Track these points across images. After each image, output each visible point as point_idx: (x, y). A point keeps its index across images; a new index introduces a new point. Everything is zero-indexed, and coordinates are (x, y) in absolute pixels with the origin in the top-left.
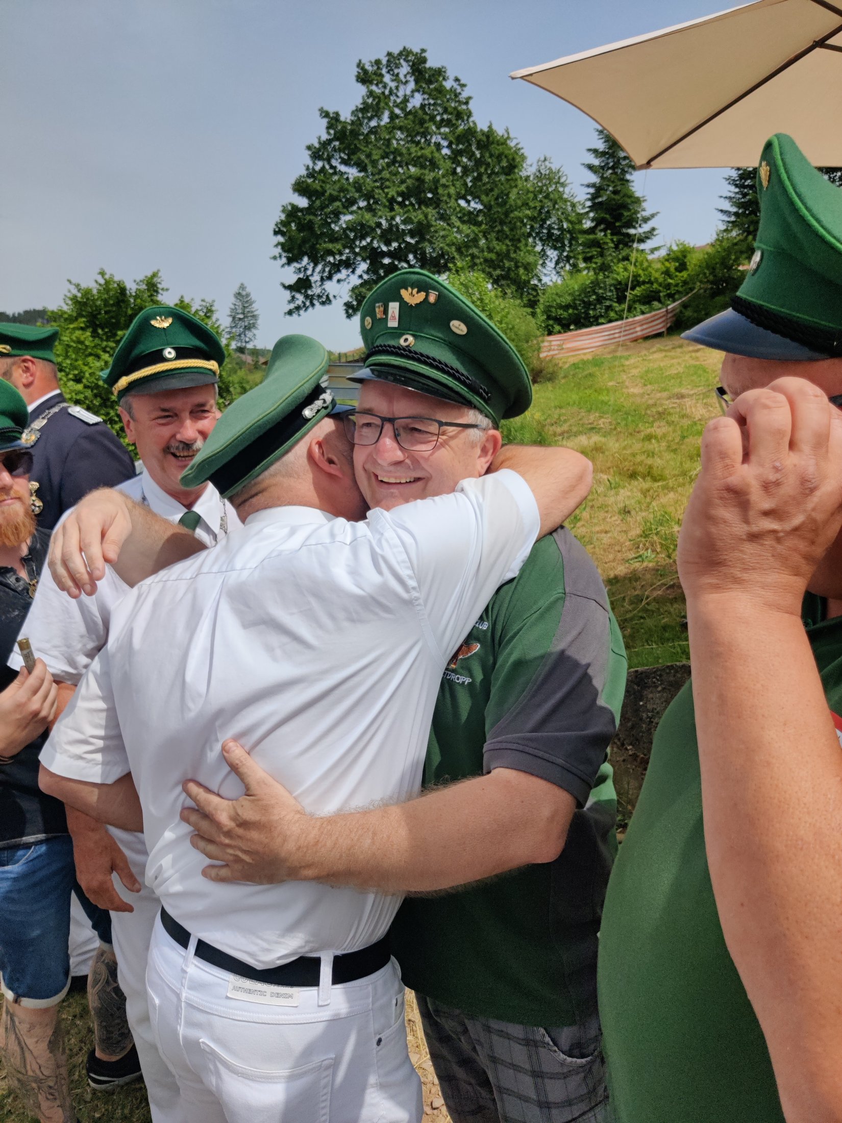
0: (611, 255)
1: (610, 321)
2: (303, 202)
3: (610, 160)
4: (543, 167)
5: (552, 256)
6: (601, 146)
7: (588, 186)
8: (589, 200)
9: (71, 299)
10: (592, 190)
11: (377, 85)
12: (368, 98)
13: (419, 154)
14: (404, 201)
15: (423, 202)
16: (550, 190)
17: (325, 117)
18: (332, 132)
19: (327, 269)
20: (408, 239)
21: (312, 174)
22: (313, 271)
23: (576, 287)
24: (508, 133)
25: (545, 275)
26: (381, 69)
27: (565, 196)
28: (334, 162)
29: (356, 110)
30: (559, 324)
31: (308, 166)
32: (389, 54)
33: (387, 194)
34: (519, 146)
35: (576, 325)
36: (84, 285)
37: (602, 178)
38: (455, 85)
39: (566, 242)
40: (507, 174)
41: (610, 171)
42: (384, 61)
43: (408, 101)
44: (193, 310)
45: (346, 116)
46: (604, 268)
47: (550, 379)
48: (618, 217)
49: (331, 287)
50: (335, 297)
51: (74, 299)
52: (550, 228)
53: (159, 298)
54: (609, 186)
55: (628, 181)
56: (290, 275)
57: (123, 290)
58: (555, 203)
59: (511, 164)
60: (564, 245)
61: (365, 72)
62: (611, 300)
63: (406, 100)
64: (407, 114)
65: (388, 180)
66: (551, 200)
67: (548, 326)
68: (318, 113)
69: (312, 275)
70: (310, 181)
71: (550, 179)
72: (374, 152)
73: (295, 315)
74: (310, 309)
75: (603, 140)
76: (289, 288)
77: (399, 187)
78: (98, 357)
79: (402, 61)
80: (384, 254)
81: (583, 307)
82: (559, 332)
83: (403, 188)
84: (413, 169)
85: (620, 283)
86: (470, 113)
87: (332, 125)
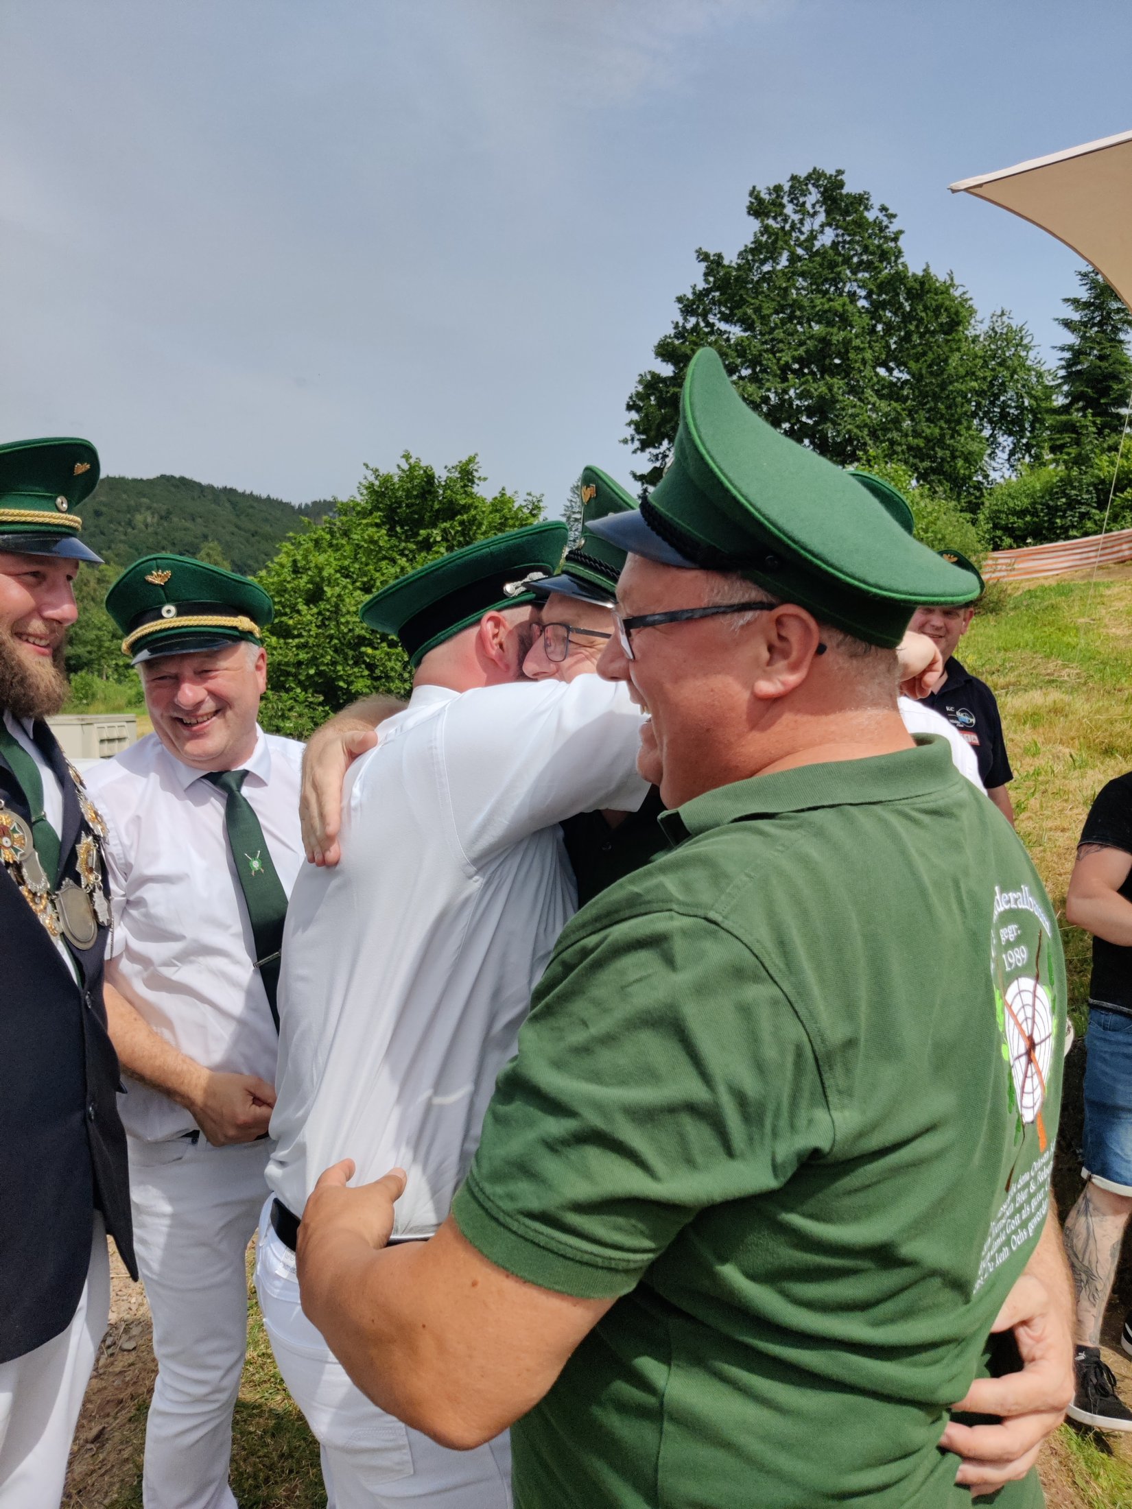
0: (1090, 442)
1: (1086, 534)
3: (1096, 314)
4: (999, 323)
5: (1005, 444)
6: (1084, 294)
7: (1062, 349)
8: (1063, 367)
9: (367, 488)
10: (1068, 355)
11: (775, 218)
12: (762, 235)
13: (826, 306)
14: (801, 369)
15: (827, 370)
16: (1007, 354)
17: (703, 260)
18: (711, 279)
20: (804, 419)
23: (1038, 486)
24: (952, 279)
25: (994, 470)
26: (782, 198)
27: (1029, 363)
28: (711, 319)
29: (745, 251)
30: (1010, 536)
31: (677, 323)
32: (794, 178)
33: (779, 359)
34: (966, 296)
35: (1034, 538)
36: (383, 471)
37: (1083, 338)
38: (881, 216)
39: (1027, 425)
40: (945, 334)
41: (1096, 329)
42: (786, 188)
43: (815, 238)
44: (516, 505)
45: (731, 258)
46: (1081, 461)
47: (992, 611)
48: (1105, 391)
51: (370, 487)
52: (1004, 406)
53: (475, 489)
54: (1092, 348)
55: (1121, 342)
56: (644, 463)
57: (430, 478)
58: (1014, 372)
59: (953, 320)
60: (1023, 430)
61: (760, 201)
62: (1089, 505)
63: (813, 237)
64: (813, 255)
65: (781, 341)
66: (1008, 368)
67: (995, 537)
68: (695, 255)
70: (677, 342)
71: (1008, 341)
72: (765, 305)
75: (1087, 287)
76: (641, 478)
77: (796, 350)
78: (393, 561)
79: (810, 186)
81: (1047, 514)
82: (1011, 547)
83: (801, 351)
84: (816, 327)
85: (1103, 482)
86: (900, 252)
87: (712, 270)
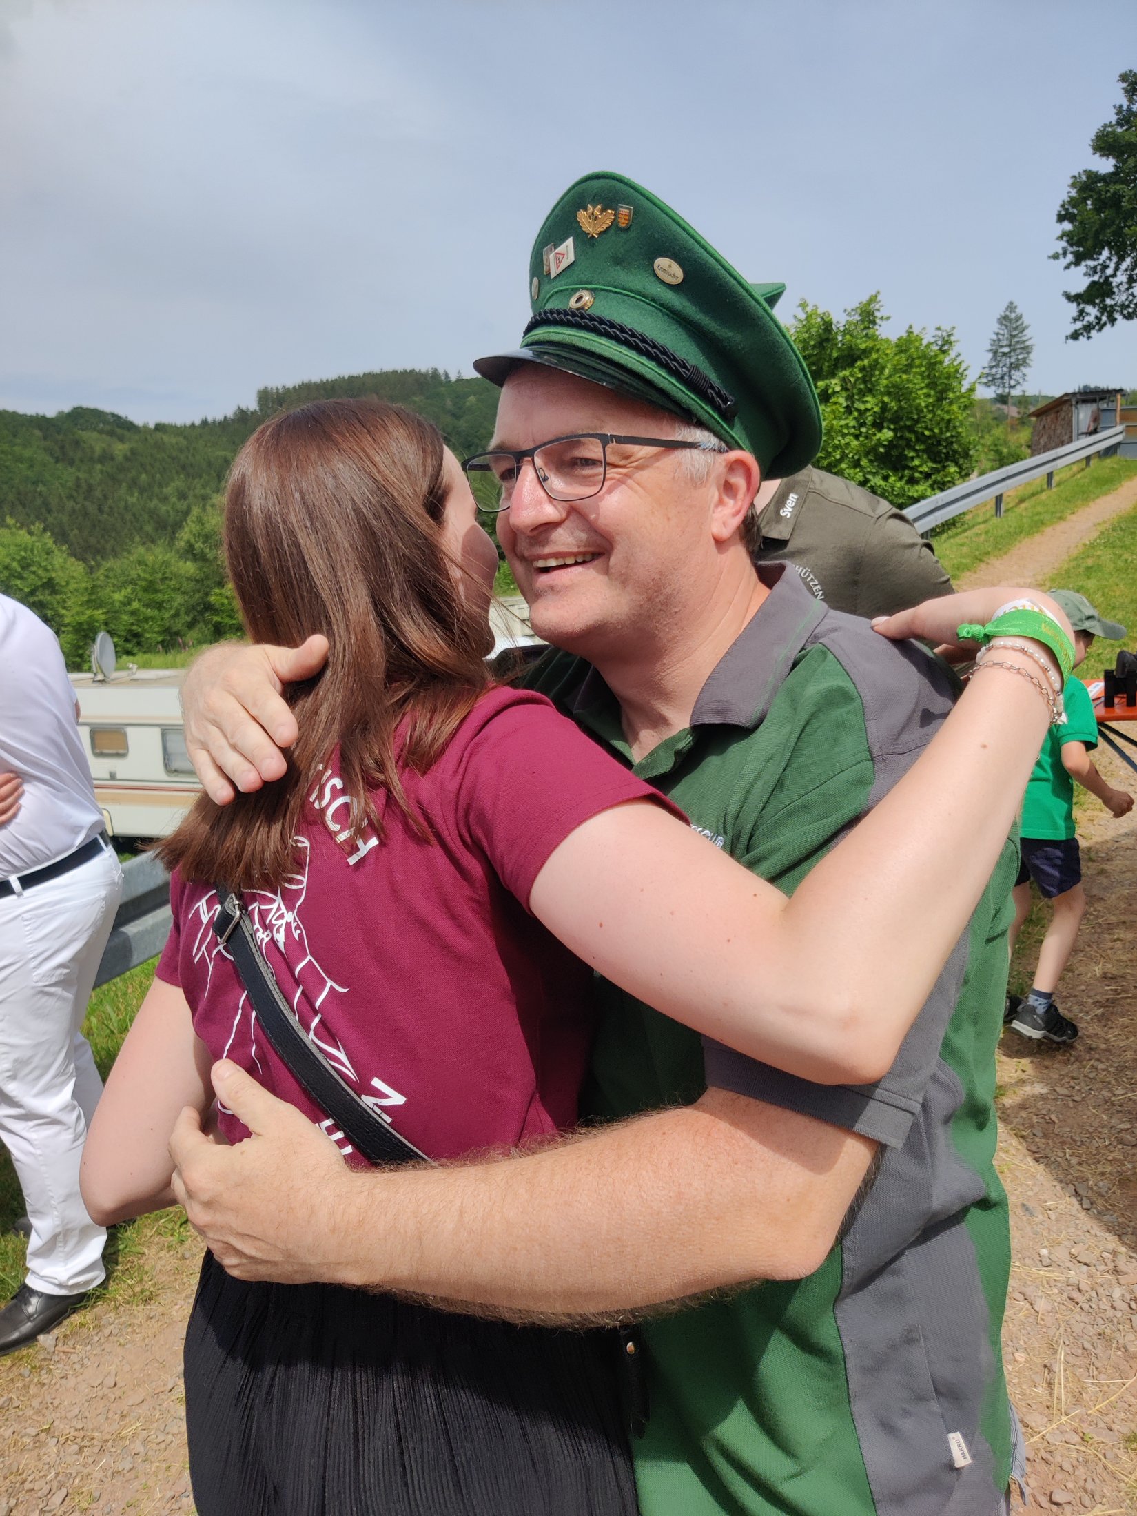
2: (1106, 165)
21: (1125, 119)
44: (924, 343)
53: (877, 331)
57: (828, 325)
73: (1082, 339)
76: (1076, 298)
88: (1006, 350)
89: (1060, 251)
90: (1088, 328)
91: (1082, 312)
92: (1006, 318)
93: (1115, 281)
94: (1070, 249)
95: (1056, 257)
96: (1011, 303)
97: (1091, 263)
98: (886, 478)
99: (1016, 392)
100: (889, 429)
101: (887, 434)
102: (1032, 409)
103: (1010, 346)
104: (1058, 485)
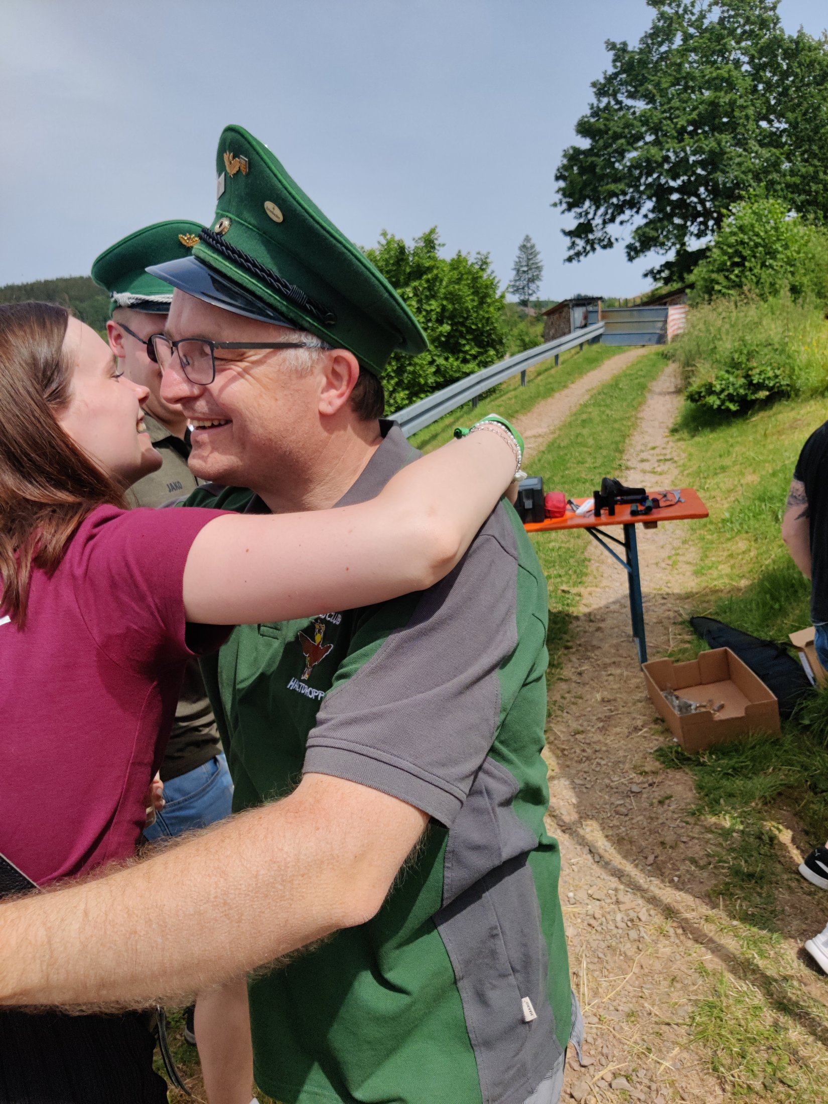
2: (585, 144)
11: (670, 5)
12: (659, 21)
13: (714, 75)
14: (695, 130)
15: (718, 128)
17: (611, 49)
18: (619, 64)
19: (610, 211)
20: (699, 171)
21: (596, 113)
22: (595, 214)
28: (620, 97)
29: (646, 37)
31: (592, 104)
33: (676, 124)
40: (818, 84)
43: (704, 17)
44: (469, 263)
45: (634, 45)
49: (613, 230)
50: (617, 240)
53: (437, 254)
56: (571, 221)
57: (402, 249)
63: (702, 16)
64: (702, 31)
65: (678, 109)
68: (604, 46)
69: (593, 219)
70: (592, 120)
72: (663, 80)
73: (575, 262)
74: (591, 254)
76: (569, 234)
77: (690, 114)
80: (672, 190)
83: (694, 115)
84: (707, 93)
86: (778, 19)
87: (619, 57)
88: (525, 269)
89: (558, 202)
90: (578, 254)
91: (573, 243)
92: (524, 246)
93: (594, 223)
94: (564, 200)
95: (555, 205)
96: (527, 236)
97: (578, 210)
98: (447, 359)
99: (533, 298)
100: (447, 323)
101: (446, 328)
102: (544, 310)
103: (527, 265)
104: (563, 363)
